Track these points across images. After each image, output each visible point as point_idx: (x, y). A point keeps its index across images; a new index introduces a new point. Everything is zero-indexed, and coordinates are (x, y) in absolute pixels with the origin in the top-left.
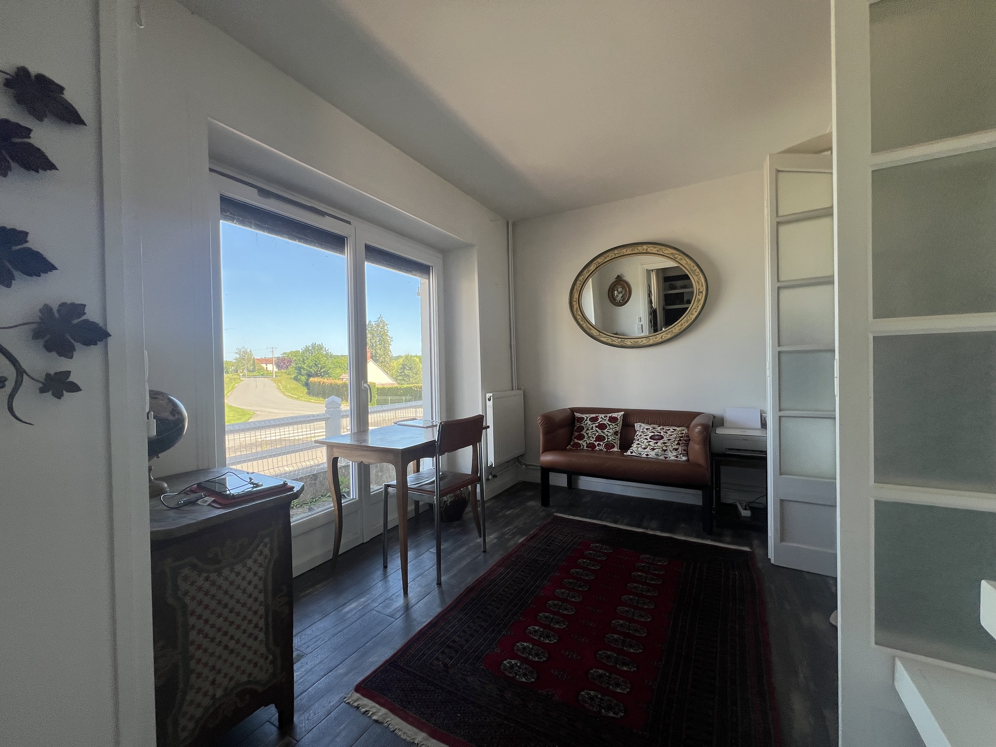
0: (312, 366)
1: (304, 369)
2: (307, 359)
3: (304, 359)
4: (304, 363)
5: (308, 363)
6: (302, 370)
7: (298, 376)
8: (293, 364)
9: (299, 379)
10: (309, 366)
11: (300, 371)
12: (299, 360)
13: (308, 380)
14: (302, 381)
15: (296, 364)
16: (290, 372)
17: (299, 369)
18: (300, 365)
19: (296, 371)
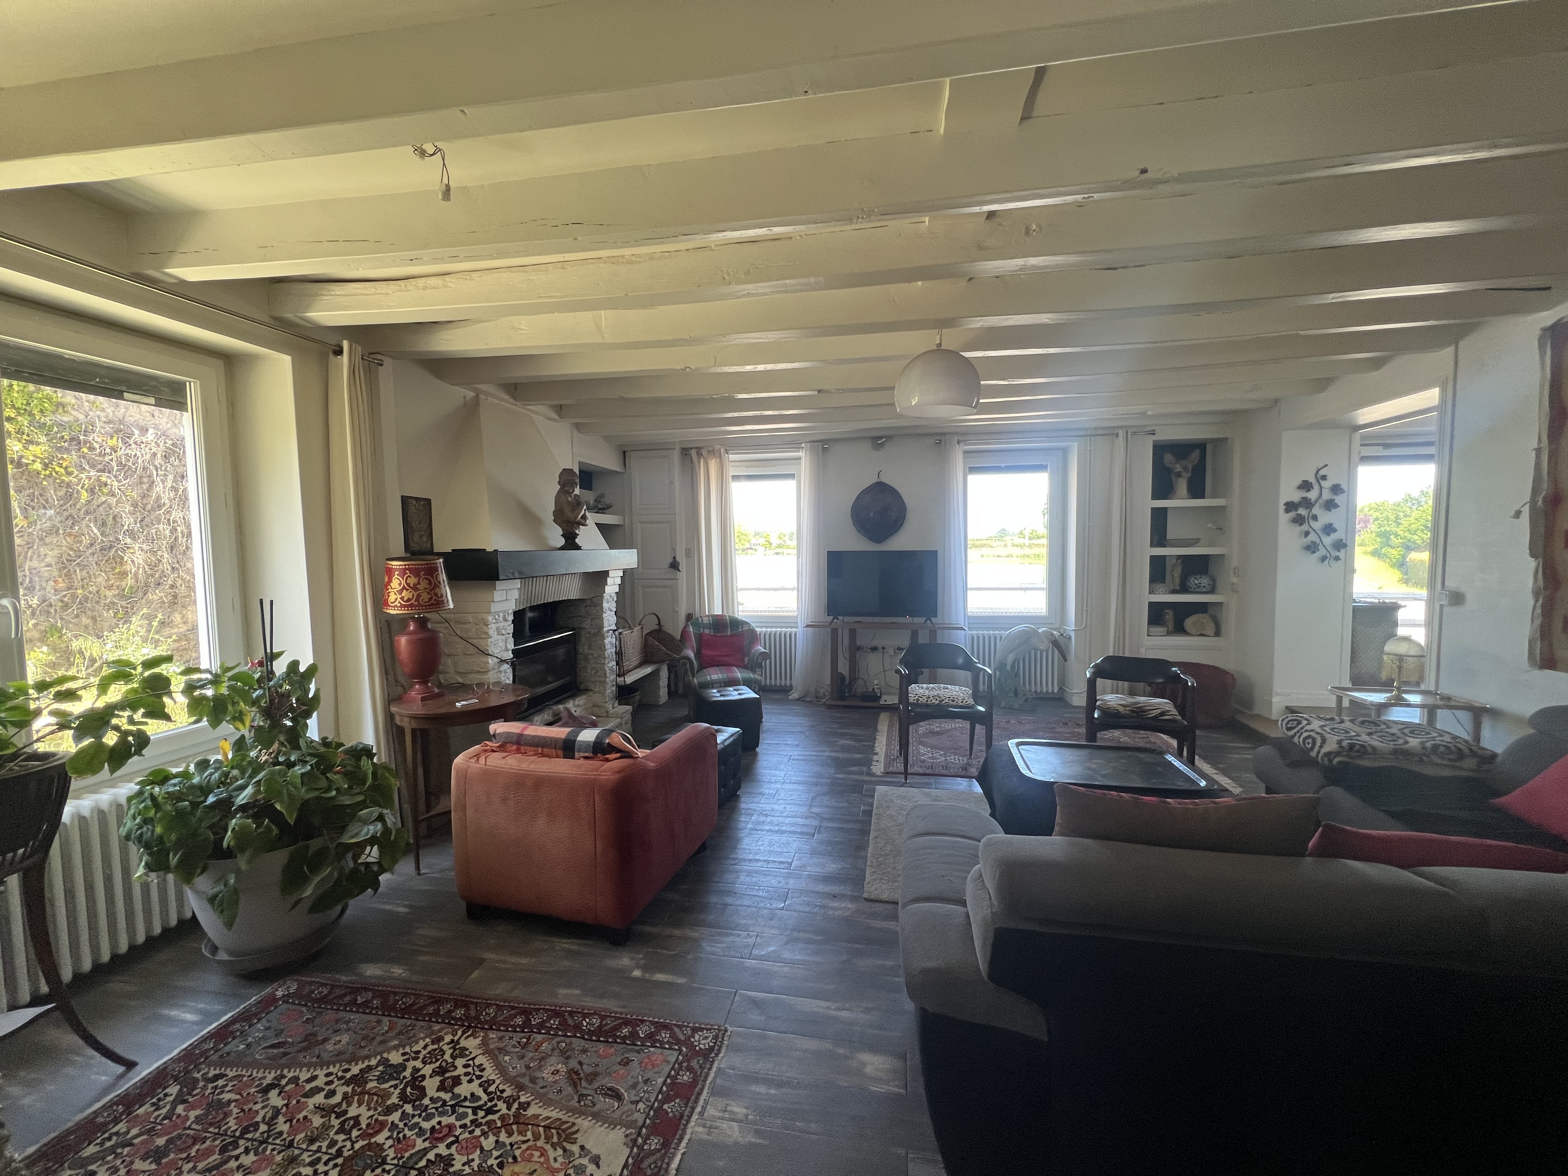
0: (1416, 531)
1: (1396, 535)
2: (1406, 516)
3: (1397, 518)
4: (1399, 524)
5: (1408, 523)
6: (1392, 537)
7: (1382, 548)
8: (1373, 527)
9: (1384, 554)
10: (1409, 531)
11: (1388, 539)
12: (1387, 519)
13: (1404, 557)
14: (1390, 558)
15: (1380, 526)
16: (1363, 540)
17: (1385, 536)
18: (1388, 529)
19: (1378, 540)
